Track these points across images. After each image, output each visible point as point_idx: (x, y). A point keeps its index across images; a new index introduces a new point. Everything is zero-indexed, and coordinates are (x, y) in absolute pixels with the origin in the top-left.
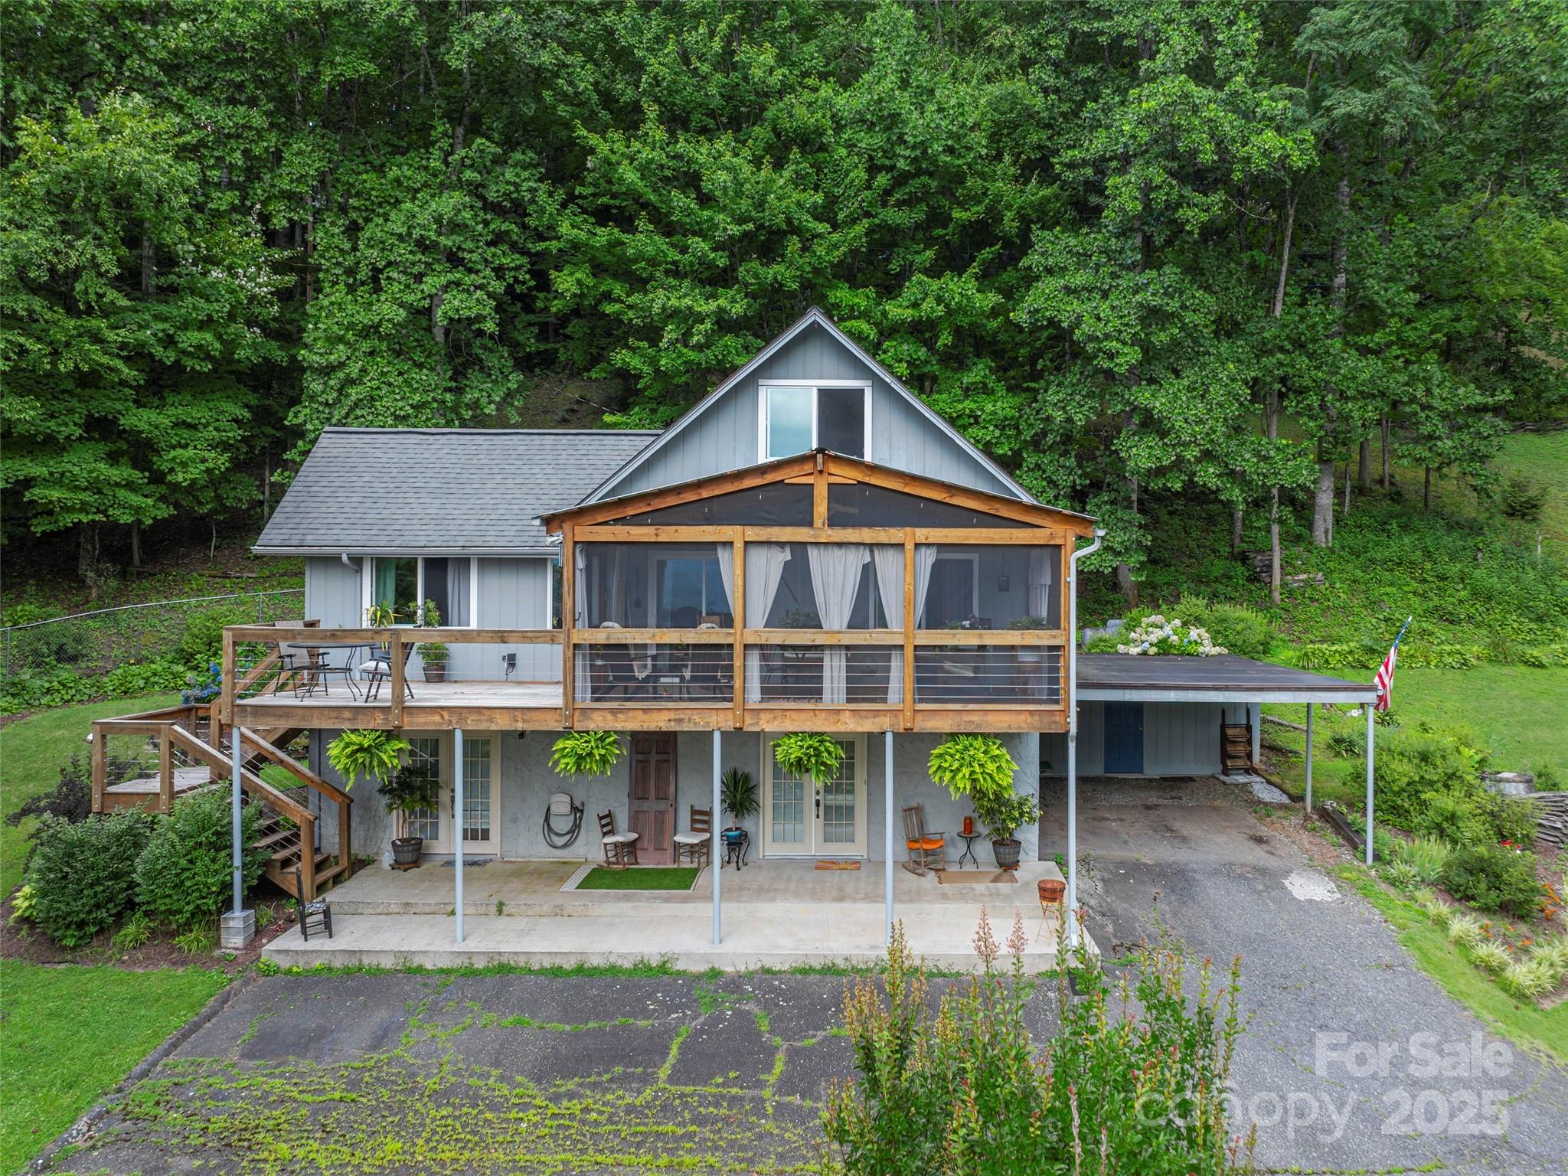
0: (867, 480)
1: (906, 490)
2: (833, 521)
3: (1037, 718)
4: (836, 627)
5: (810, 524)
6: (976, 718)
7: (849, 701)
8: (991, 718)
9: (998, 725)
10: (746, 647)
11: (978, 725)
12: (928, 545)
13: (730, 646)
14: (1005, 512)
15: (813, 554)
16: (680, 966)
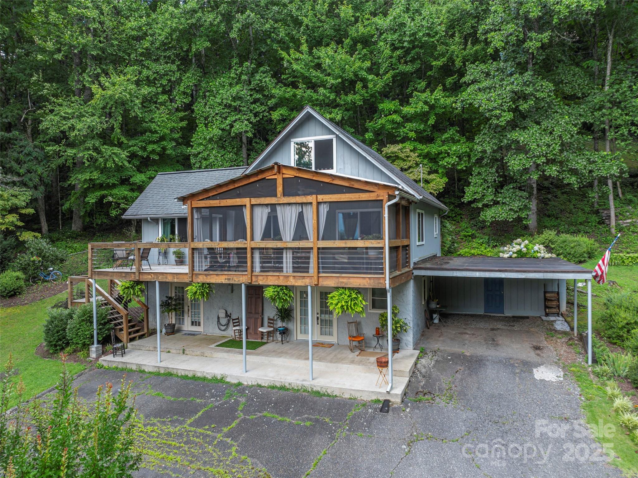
0: (297, 175)
1: (314, 178)
2: (284, 195)
3: (372, 281)
4: (288, 240)
5: (276, 196)
6: (345, 280)
7: (294, 272)
8: (352, 280)
9: (355, 284)
10: (252, 249)
11: (346, 284)
12: (325, 202)
13: (246, 249)
14: (356, 186)
15: (278, 208)
16: (228, 380)
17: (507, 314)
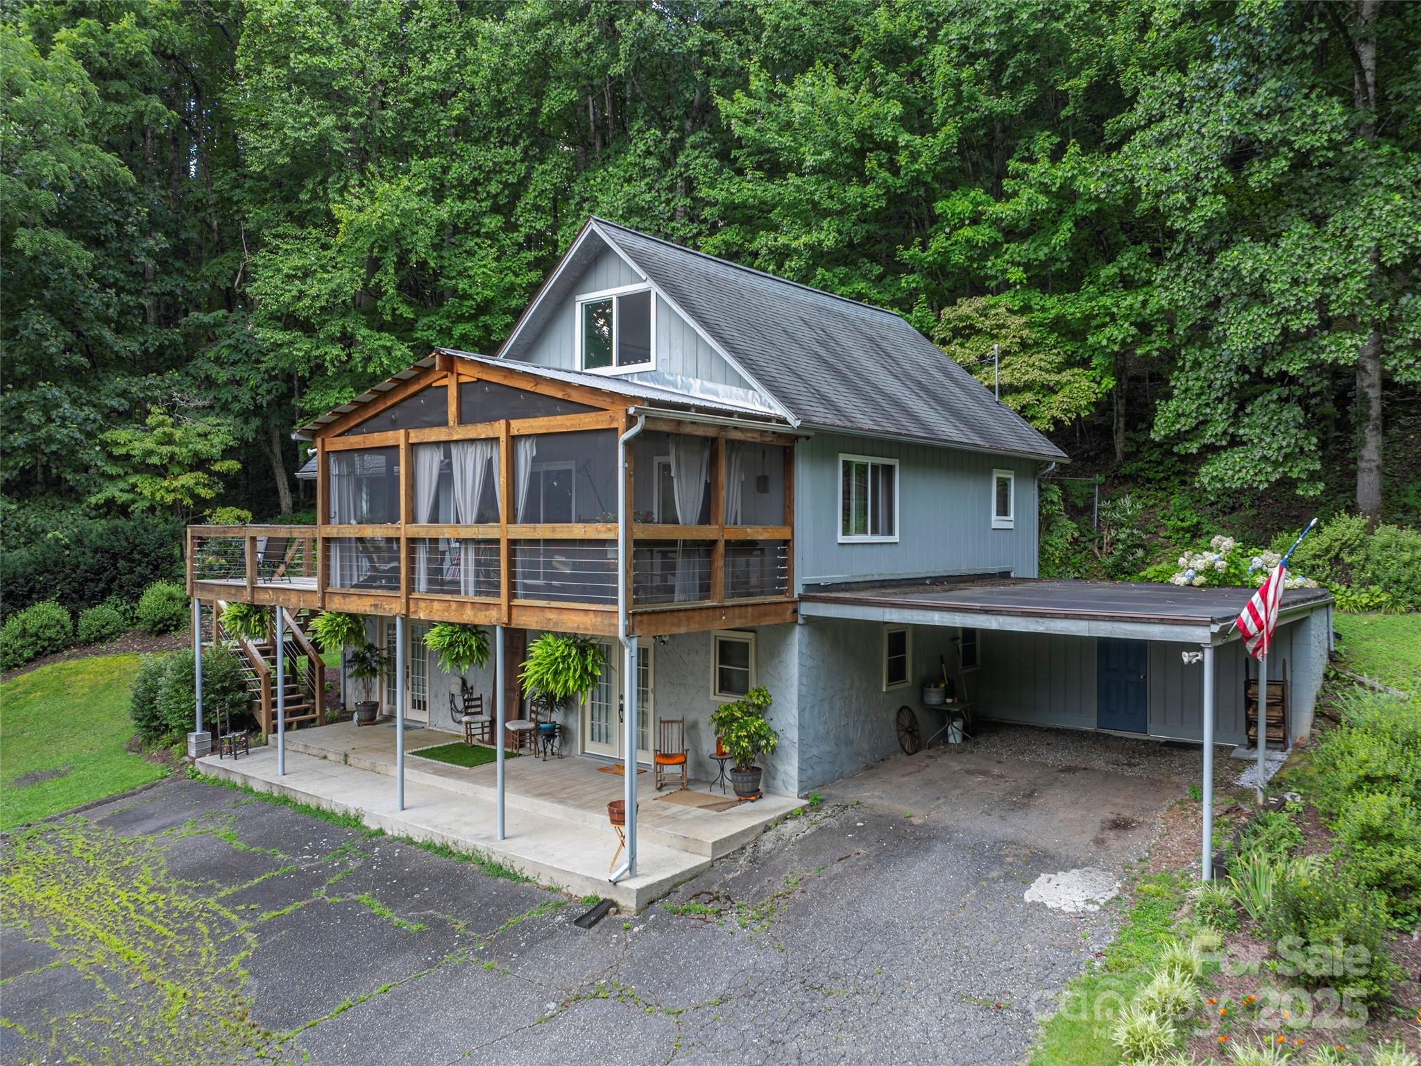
0: (480, 376)
1: (506, 383)
2: (461, 421)
3: (599, 619)
4: (469, 523)
5: (445, 423)
6: (552, 616)
7: (478, 593)
8: (565, 617)
9: (570, 625)
10: (412, 541)
11: (556, 624)
12: (529, 436)
13: (398, 540)
14: (576, 397)
15: (454, 451)
16: (365, 822)
17: (1154, 736)
